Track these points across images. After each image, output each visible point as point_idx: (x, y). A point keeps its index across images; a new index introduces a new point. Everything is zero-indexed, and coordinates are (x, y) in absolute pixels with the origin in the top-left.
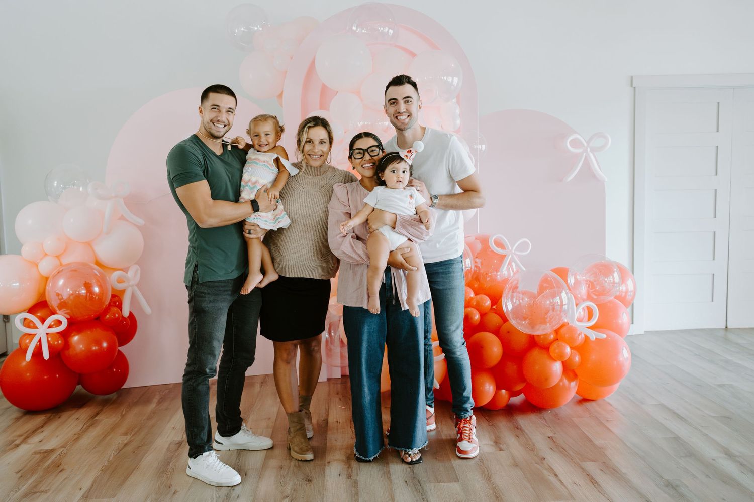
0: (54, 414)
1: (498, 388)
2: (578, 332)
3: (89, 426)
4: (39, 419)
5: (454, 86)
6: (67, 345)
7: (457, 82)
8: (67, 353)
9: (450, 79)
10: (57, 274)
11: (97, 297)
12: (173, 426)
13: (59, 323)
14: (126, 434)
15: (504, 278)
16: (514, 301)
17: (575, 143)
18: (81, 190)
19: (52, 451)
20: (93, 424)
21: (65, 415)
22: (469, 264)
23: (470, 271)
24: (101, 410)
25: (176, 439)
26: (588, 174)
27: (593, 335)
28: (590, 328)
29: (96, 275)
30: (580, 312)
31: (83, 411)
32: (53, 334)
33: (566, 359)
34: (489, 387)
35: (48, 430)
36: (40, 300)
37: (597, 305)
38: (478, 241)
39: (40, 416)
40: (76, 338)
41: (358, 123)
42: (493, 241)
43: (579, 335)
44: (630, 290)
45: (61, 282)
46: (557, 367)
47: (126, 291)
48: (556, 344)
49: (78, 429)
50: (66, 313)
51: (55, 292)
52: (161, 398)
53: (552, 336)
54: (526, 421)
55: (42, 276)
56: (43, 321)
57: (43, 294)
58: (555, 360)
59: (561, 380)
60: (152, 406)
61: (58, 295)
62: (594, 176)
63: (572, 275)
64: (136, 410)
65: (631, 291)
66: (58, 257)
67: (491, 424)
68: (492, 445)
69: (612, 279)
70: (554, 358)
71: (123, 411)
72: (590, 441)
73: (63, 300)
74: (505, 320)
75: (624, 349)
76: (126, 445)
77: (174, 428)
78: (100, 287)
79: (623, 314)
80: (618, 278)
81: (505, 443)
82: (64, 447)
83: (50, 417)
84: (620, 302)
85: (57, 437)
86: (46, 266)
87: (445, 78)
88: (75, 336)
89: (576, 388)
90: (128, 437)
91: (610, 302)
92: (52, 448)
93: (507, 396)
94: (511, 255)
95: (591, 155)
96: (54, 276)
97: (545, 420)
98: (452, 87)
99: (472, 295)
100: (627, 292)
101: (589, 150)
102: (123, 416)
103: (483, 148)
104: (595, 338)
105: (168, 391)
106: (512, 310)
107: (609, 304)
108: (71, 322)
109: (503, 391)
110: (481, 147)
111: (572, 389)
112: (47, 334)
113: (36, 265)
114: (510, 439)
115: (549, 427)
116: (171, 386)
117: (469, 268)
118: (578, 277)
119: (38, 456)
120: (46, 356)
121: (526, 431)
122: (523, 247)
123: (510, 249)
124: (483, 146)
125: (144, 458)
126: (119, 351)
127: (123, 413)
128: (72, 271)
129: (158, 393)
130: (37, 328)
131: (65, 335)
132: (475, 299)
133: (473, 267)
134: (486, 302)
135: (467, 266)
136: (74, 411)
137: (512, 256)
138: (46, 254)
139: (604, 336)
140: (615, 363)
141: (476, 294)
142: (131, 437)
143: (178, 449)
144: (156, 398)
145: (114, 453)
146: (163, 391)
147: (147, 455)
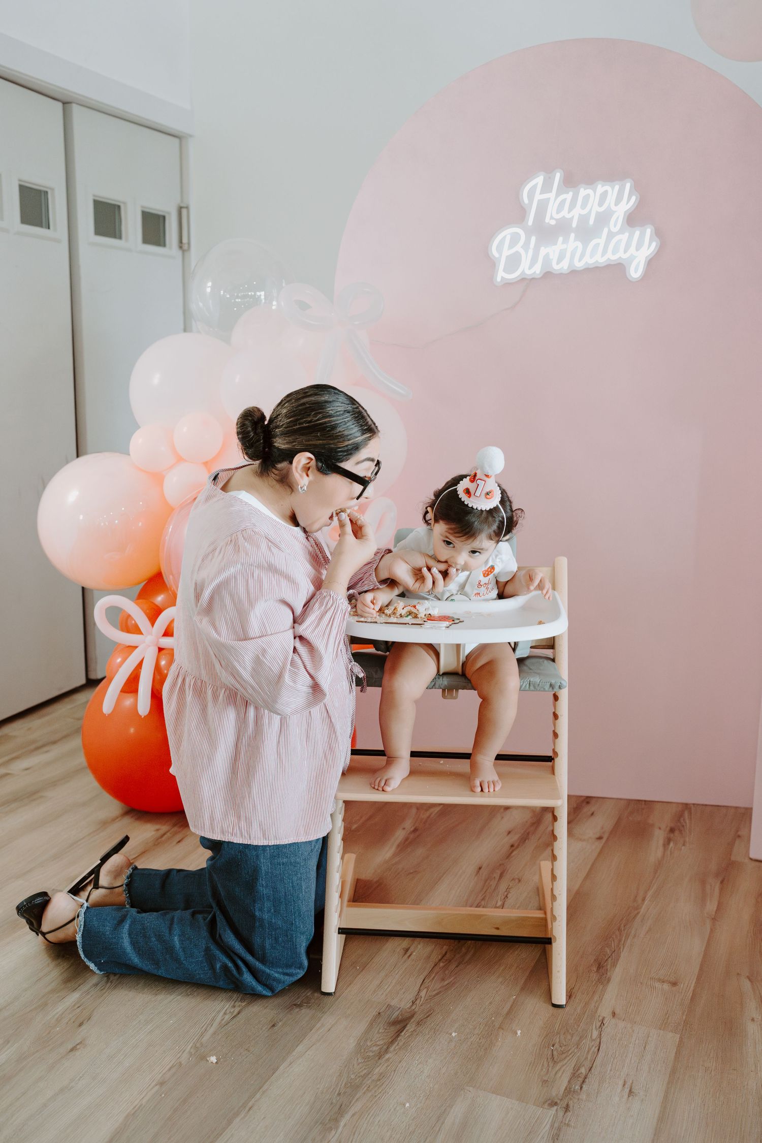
39: (147, 826)
66: (208, 465)
86: (177, 482)
105: (439, 808)
112: (158, 649)
138: (179, 458)
143: (386, 1051)
144: (404, 829)
145: (225, 1014)
146: (427, 810)
147: (300, 1048)
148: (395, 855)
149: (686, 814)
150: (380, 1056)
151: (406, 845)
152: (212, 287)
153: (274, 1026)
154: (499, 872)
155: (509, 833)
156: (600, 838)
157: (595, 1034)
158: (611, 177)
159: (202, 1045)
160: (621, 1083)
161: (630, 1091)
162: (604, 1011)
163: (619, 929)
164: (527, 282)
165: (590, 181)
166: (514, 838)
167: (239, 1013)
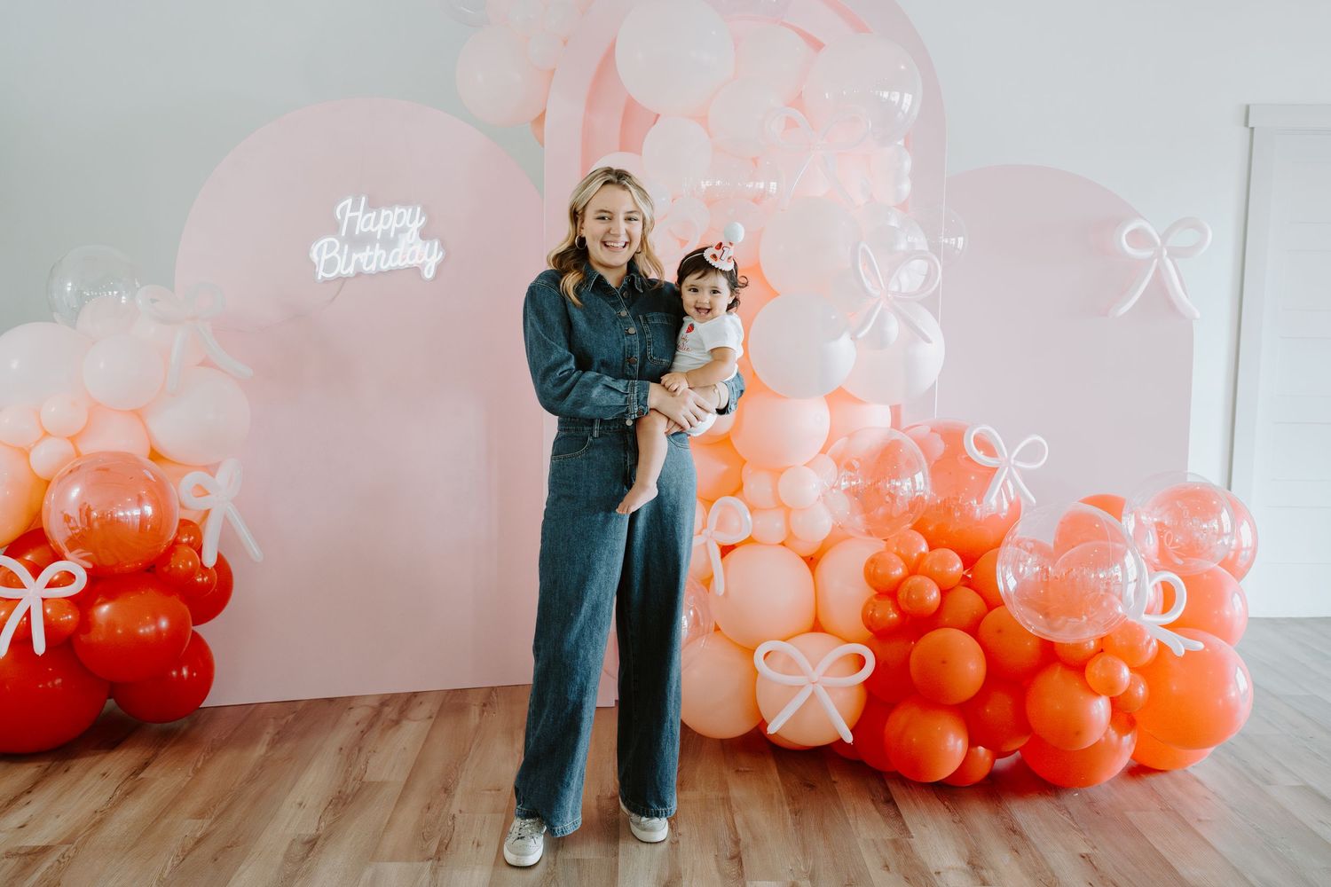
0: (55, 763)
1: (973, 743)
2: (1149, 637)
3: (128, 794)
4: (27, 772)
5: (903, 112)
6: (85, 623)
7: (909, 104)
8: (83, 638)
9: (896, 97)
10: (66, 476)
11: (149, 526)
12: (298, 800)
13: (69, 577)
14: (200, 815)
15: (988, 514)
16: (1021, 570)
17: (1138, 237)
18: (123, 301)
19: (44, 850)
20: (131, 792)
21: (78, 765)
22: (920, 484)
23: (921, 498)
24: (155, 756)
25: (302, 832)
26: (1161, 301)
27: (1179, 645)
28: (1170, 627)
29: (149, 479)
30: (1151, 594)
31: (118, 757)
32: (56, 601)
33: (1120, 692)
34: (956, 740)
35: (39, 801)
36: (31, 529)
37: (1182, 578)
38: (937, 436)
39: (27, 765)
40: (104, 610)
41: (702, 182)
42: (972, 441)
43: (1149, 643)
44: (1244, 545)
45: (75, 493)
46: (1100, 708)
47: (210, 513)
48: (1101, 660)
49: (100, 800)
50: (84, 558)
51: (62, 512)
52: (278, 733)
53: (1092, 644)
54: (1029, 814)
55: (38, 478)
56: (36, 571)
57: (37, 516)
58: (1098, 695)
59: (1106, 734)
60: (259, 750)
61: (67, 519)
62: (1171, 307)
63: (1131, 513)
64: (226, 759)
65: (1247, 548)
66: (72, 439)
67: (957, 818)
68: (964, 871)
69: (1216, 527)
70: (1094, 688)
71: (198, 761)
72: (1170, 868)
73: (77, 531)
74: (992, 602)
75: (1239, 669)
76: (199, 842)
77: (300, 804)
78: (157, 505)
79: (1233, 596)
80: (1229, 523)
81: (992, 868)
82: (68, 841)
83: (47, 769)
84: (1225, 571)
85: (58, 816)
86: (45, 457)
87: (886, 95)
88: (102, 603)
89: (1133, 748)
90: (207, 823)
91: (1210, 572)
92: (43, 843)
93: (988, 759)
94: (1007, 469)
95: (1169, 263)
96: (61, 479)
97: (1070, 814)
98: (900, 114)
99: (924, 548)
100: (1238, 550)
101: (1165, 252)
102: (197, 771)
103: (960, 246)
104: (1183, 652)
105: (293, 715)
106: (1016, 589)
107: (1205, 576)
108: (94, 575)
109: (981, 749)
110: (957, 241)
111: (1126, 749)
112: (44, 600)
113: (25, 453)
114: (1001, 859)
115: (1081, 830)
116: (299, 706)
117: (922, 493)
118: (1144, 518)
119: (12, 862)
120: (39, 646)
121: (1033, 839)
122: (1031, 453)
123: (1006, 455)
124: (961, 239)
125: (238, 873)
126: (195, 635)
127: (199, 765)
128: (98, 469)
129: (272, 720)
130: (22, 586)
131: (82, 603)
132: (929, 559)
133: (928, 490)
134: (953, 565)
135: (918, 488)
136: (98, 757)
137: (1010, 469)
138: (46, 434)
139: (1201, 646)
140: (1220, 702)
141: (931, 548)
142: (210, 825)
143: (307, 856)
144: (268, 733)
145: (173, 861)
146: (283, 718)
147: (242, 867)
148: (267, 752)
149: (494, 693)
150: (303, 859)
151: (274, 743)
152: (72, 287)
153: (215, 860)
154: (357, 749)
155: (357, 724)
156: (431, 717)
157: (450, 823)
158: (405, 203)
159: (165, 879)
160: (471, 842)
161: (478, 845)
162: (454, 810)
163: (456, 768)
164: (342, 280)
165: (390, 204)
166: (362, 726)
167: (184, 859)
